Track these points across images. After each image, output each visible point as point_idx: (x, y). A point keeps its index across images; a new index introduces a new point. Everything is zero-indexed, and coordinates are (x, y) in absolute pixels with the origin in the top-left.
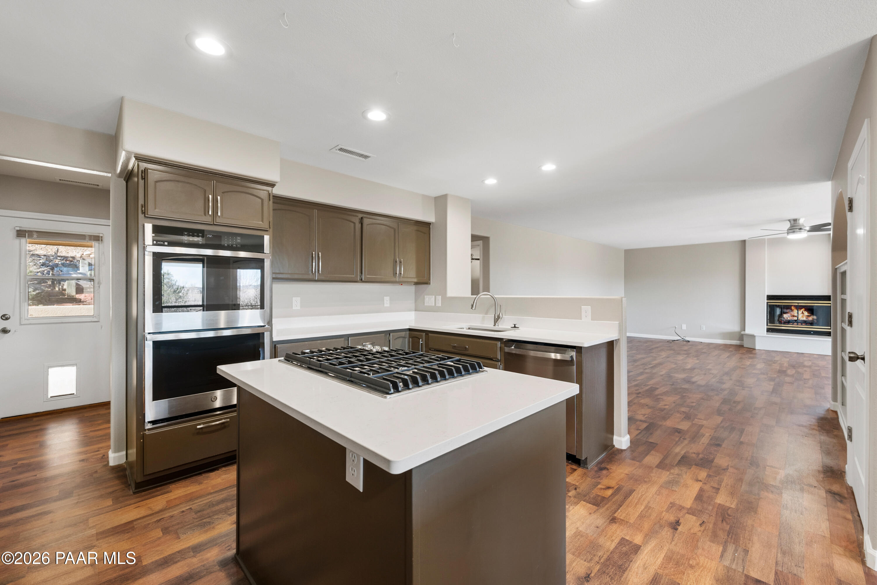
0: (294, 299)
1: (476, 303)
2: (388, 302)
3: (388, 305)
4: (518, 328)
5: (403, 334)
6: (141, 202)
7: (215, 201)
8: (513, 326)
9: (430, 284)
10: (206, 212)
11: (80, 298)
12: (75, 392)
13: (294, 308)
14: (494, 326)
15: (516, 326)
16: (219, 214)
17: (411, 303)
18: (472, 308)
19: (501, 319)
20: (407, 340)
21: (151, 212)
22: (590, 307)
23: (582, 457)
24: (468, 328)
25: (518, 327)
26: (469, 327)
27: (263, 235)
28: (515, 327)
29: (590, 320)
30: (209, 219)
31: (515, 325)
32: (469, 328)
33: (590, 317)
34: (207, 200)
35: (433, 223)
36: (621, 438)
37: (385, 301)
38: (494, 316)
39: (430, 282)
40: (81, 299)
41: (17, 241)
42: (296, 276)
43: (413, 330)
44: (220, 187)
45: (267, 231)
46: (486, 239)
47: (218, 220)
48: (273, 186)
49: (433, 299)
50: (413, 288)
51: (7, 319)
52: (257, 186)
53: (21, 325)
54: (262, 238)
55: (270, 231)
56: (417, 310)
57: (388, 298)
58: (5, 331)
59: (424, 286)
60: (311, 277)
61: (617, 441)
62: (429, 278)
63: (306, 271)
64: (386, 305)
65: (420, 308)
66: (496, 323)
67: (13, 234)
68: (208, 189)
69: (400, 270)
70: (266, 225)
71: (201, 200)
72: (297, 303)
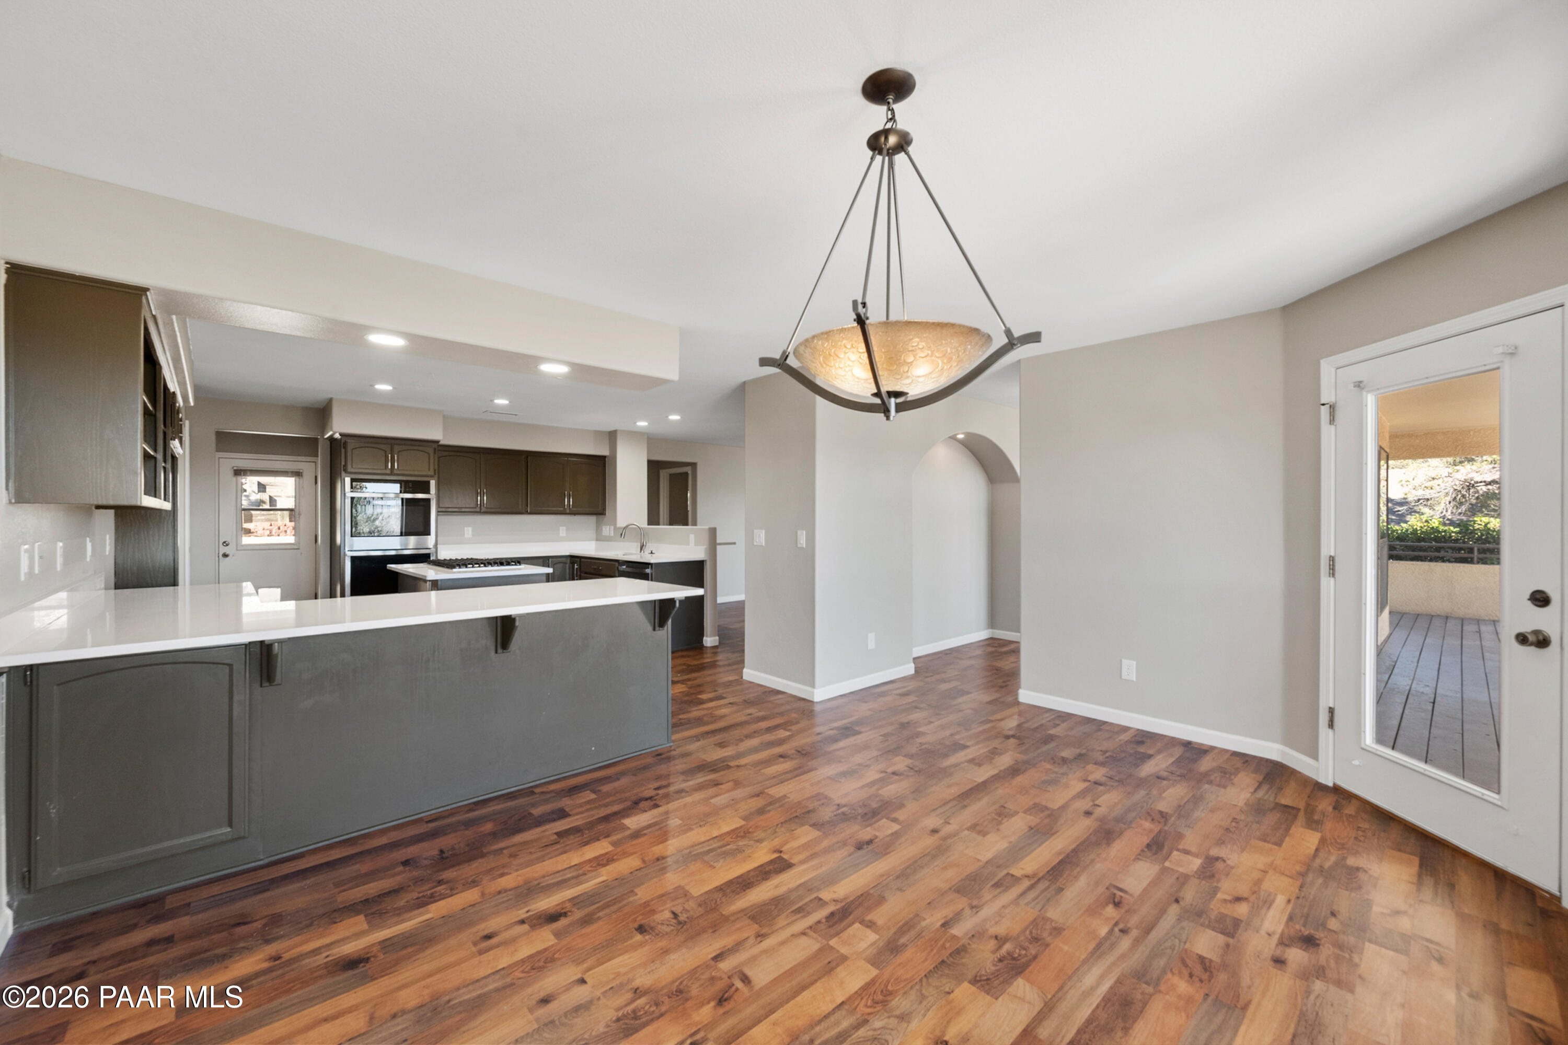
0: (466, 528)
1: (625, 533)
2: (565, 532)
3: (564, 535)
4: (656, 553)
5: (564, 560)
6: (343, 463)
7: (393, 458)
8: (651, 552)
9: (605, 515)
10: (386, 466)
11: (249, 527)
13: (466, 536)
14: (640, 552)
15: (654, 552)
16: (396, 467)
17: (592, 533)
18: (620, 537)
19: (645, 546)
20: (567, 565)
21: (350, 469)
22: (693, 535)
27: (428, 480)
29: (695, 545)
30: (388, 472)
33: (693, 543)
34: (387, 457)
35: (609, 456)
36: (707, 638)
37: (561, 532)
38: (638, 543)
39: (606, 513)
40: (250, 530)
41: (234, 479)
42: (463, 510)
43: (572, 557)
44: (397, 448)
45: (432, 477)
46: (693, 465)
47: (395, 472)
48: (438, 442)
49: (608, 529)
50: (593, 519)
51: (227, 545)
52: (421, 443)
53: (237, 550)
54: (428, 483)
55: (436, 476)
56: (597, 540)
57: (565, 528)
58: (225, 555)
59: (601, 517)
60: (478, 510)
61: (706, 641)
62: (604, 509)
63: (473, 505)
64: (561, 535)
65: (599, 538)
66: (641, 549)
67: (231, 473)
68: (388, 451)
69: (568, 502)
70: (431, 473)
71: (383, 459)
72: (468, 532)
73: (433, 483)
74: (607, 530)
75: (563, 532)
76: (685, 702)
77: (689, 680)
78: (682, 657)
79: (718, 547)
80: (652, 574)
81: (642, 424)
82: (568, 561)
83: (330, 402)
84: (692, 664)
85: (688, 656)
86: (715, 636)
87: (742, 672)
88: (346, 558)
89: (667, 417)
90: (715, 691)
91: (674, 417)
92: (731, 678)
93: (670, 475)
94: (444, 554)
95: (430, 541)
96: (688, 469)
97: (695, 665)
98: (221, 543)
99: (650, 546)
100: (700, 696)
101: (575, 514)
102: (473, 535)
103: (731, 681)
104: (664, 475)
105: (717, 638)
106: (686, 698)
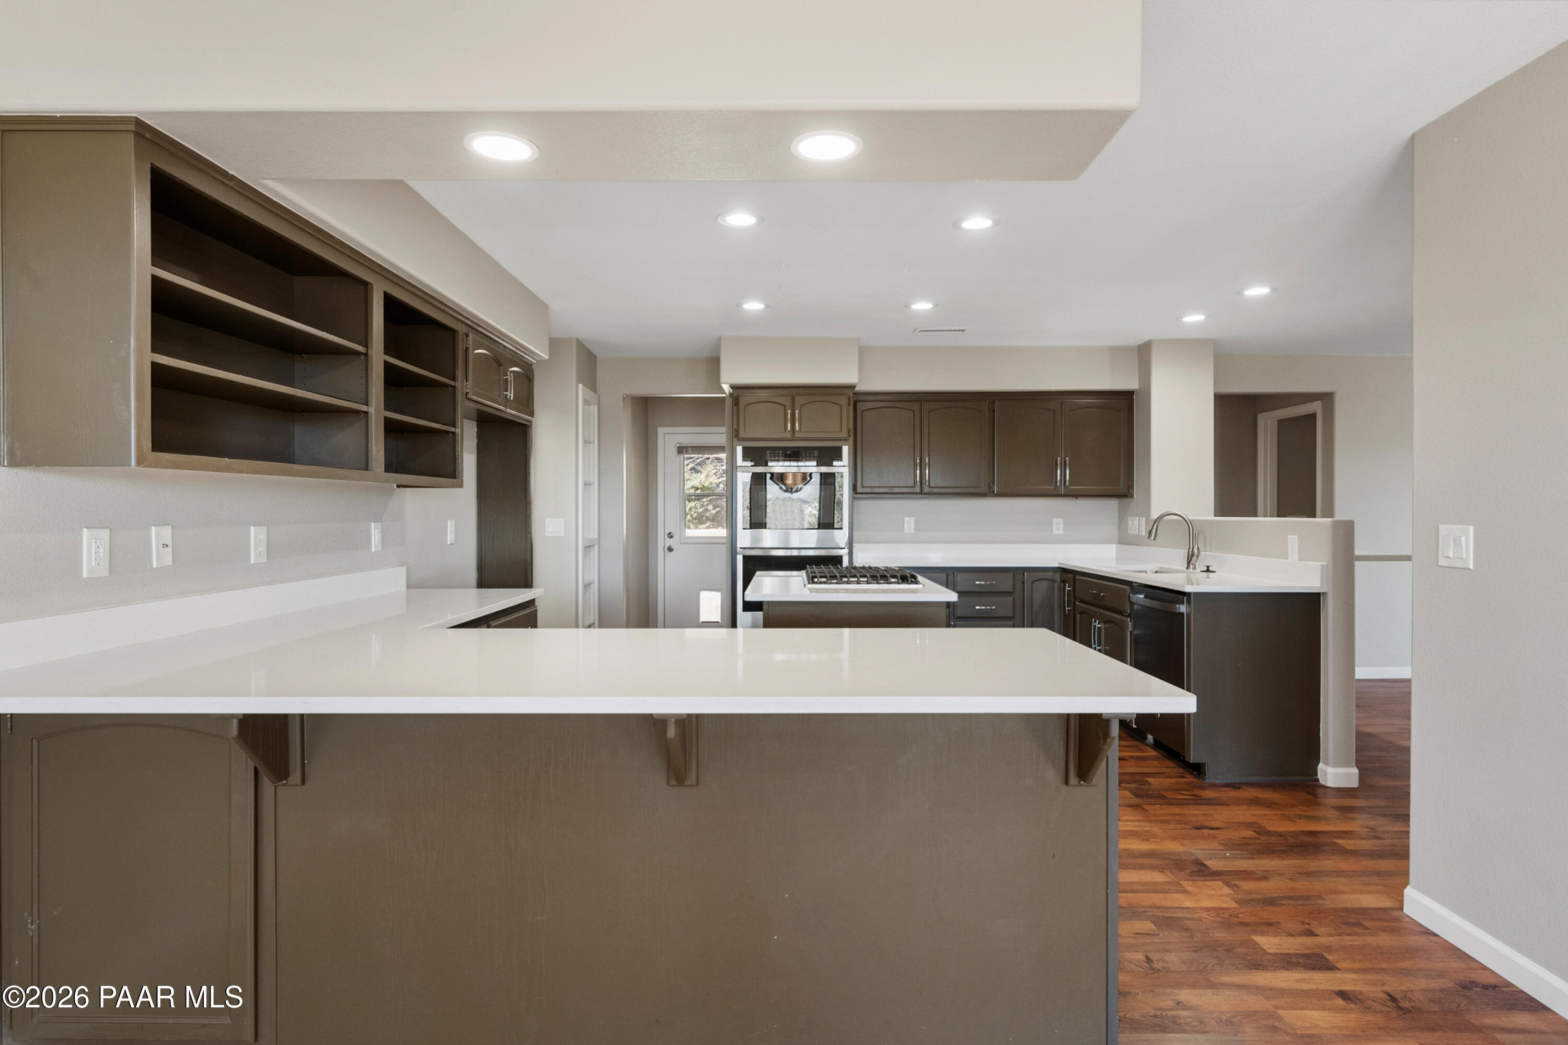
0: (907, 519)
1: (1156, 529)
2: (1061, 526)
3: (1061, 532)
4: (1214, 572)
5: (1049, 575)
6: (735, 426)
7: (793, 415)
8: (1205, 569)
9: (1132, 496)
10: (785, 428)
12: (719, 620)
14: (1187, 568)
15: (1211, 569)
16: (797, 429)
17: (1111, 530)
18: (1149, 538)
19: (1198, 556)
21: (742, 435)
22: (1297, 536)
23: (1190, 759)
24: (1154, 572)
25: (1214, 570)
26: (1156, 570)
27: (840, 445)
28: (1208, 570)
29: (1297, 559)
30: (788, 435)
31: (1208, 567)
32: (1156, 572)
33: (1296, 556)
34: (786, 414)
35: (1136, 390)
36: (1329, 767)
37: (1055, 526)
38: (1187, 551)
39: (1133, 493)
41: (678, 457)
42: (896, 490)
43: (1064, 571)
44: (799, 400)
45: (845, 440)
46: (1327, 398)
47: (797, 435)
48: (852, 387)
49: (1136, 523)
50: (1113, 504)
51: (671, 537)
52: (835, 391)
53: (681, 543)
54: (840, 449)
55: (851, 439)
56: (1121, 542)
57: (1061, 520)
58: (670, 549)
59: (1125, 500)
60: (918, 489)
61: (1325, 773)
62: (1130, 486)
63: (911, 484)
64: (1055, 532)
65: (1124, 539)
66: (1189, 563)
67: (675, 450)
68: (788, 404)
69: (1064, 475)
70: (844, 434)
71: (783, 419)
72: (909, 524)
73: (845, 450)
74: (1137, 526)
75: (1058, 527)
76: (1212, 947)
77: (1246, 875)
78: (1255, 802)
79: (1358, 565)
80: (1189, 616)
81: (1194, 318)
82: (1058, 577)
83: (717, 346)
84: (1271, 828)
85: (1269, 805)
86: (1347, 765)
87: (1402, 894)
88: (738, 556)
89: (1240, 292)
90: (1310, 933)
91: (1257, 291)
92: (1369, 901)
93: (1279, 421)
94: (865, 557)
95: (840, 537)
96: (1315, 407)
97: (1279, 834)
98: (666, 535)
99: (1206, 558)
100: (1259, 939)
101: (1076, 496)
102: (916, 529)
103: (1364, 911)
104: (1267, 424)
105: (1356, 771)
106: (1220, 935)
